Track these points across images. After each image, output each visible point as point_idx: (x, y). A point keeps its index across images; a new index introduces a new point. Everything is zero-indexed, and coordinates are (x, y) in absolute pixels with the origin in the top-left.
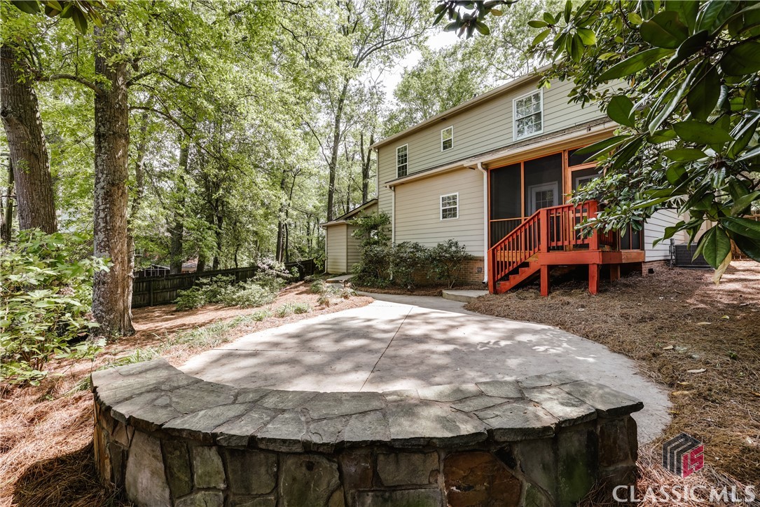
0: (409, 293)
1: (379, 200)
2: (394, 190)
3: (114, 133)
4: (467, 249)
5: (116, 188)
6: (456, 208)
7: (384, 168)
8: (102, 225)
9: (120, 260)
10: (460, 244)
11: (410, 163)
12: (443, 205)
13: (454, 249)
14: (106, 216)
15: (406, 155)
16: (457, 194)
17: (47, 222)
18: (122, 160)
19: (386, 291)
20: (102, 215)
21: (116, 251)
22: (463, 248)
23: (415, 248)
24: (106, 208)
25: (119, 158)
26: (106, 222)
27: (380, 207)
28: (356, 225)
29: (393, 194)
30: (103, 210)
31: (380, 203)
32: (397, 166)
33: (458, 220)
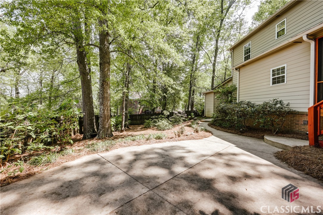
0: (240, 133)
1: (233, 78)
2: (239, 71)
3: (104, 62)
4: (291, 106)
5: (105, 82)
6: (284, 76)
7: (236, 60)
8: (101, 96)
9: (106, 109)
10: (285, 102)
11: (252, 53)
12: (273, 75)
13: (278, 105)
14: (102, 93)
15: (250, 49)
16: (285, 65)
17: (88, 96)
18: (107, 72)
19: (226, 130)
20: (101, 93)
21: (105, 106)
22: (288, 105)
23: (247, 104)
24: (102, 90)
25: (106, 71)
26: (102, 95)
27: (233, 81)
28: (218, 92)
29: (238, 72)
30: (101, 91)
31: (233, 80)
32: (244, 56)
33: (285, 85)
